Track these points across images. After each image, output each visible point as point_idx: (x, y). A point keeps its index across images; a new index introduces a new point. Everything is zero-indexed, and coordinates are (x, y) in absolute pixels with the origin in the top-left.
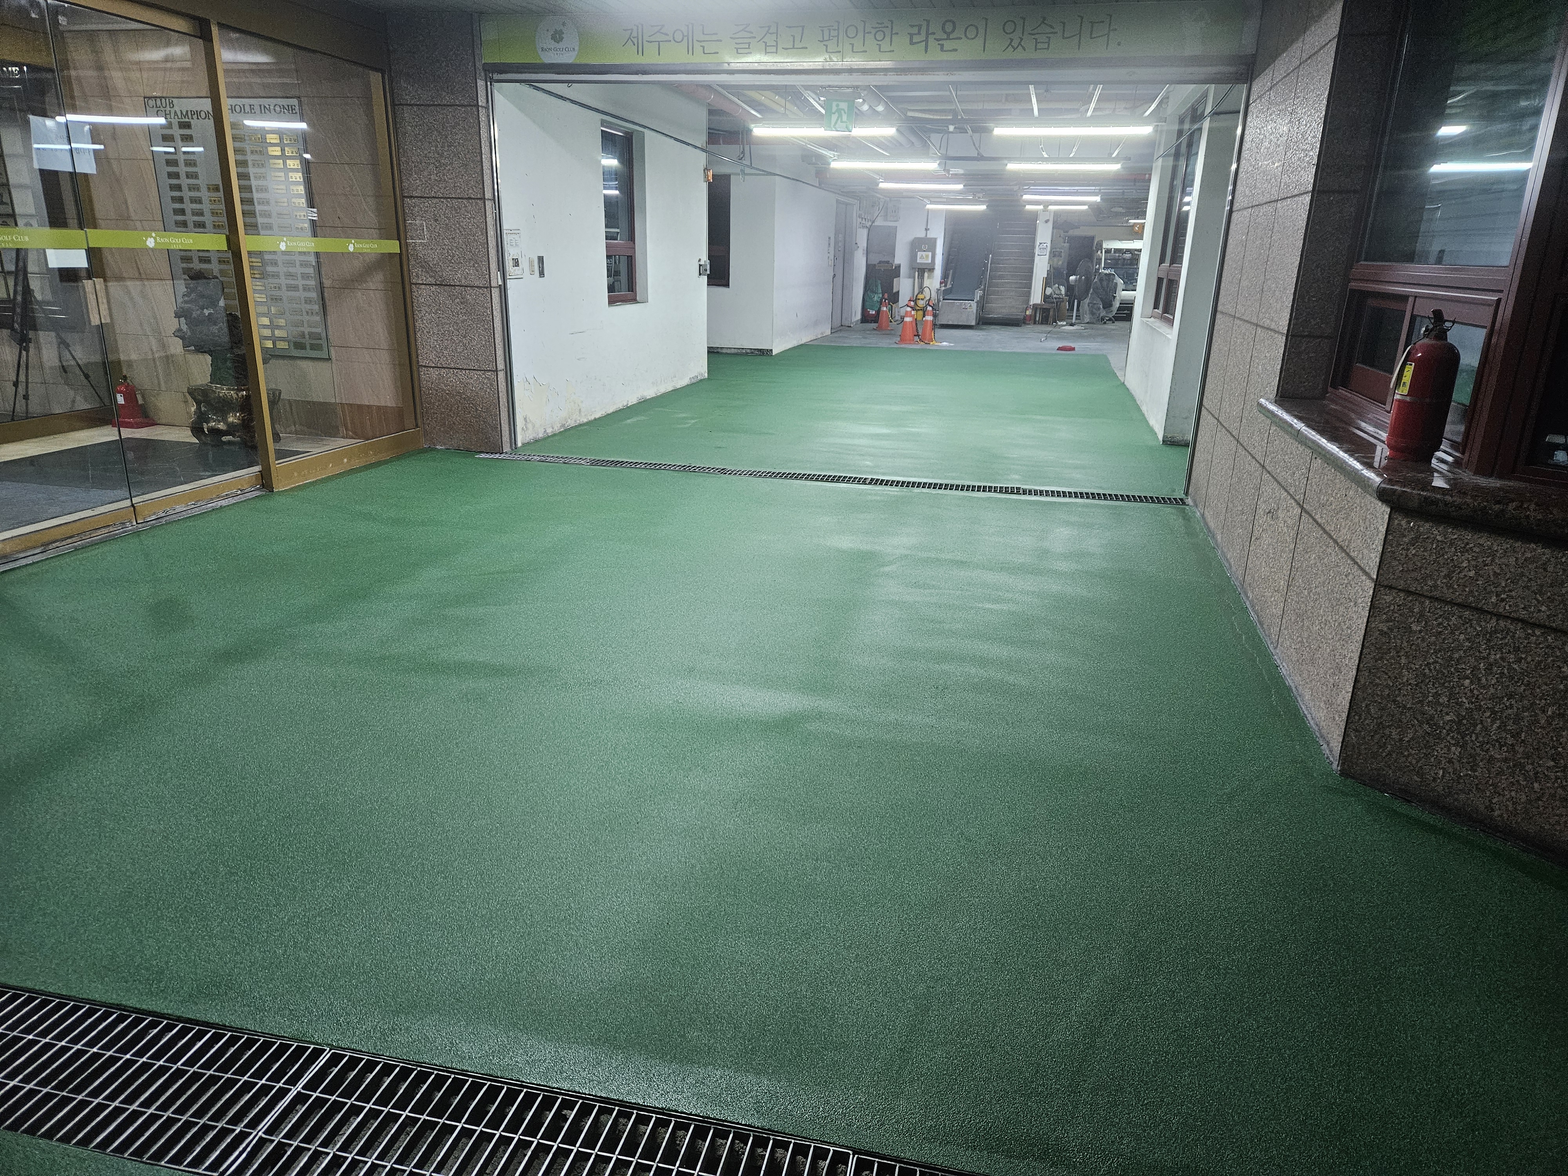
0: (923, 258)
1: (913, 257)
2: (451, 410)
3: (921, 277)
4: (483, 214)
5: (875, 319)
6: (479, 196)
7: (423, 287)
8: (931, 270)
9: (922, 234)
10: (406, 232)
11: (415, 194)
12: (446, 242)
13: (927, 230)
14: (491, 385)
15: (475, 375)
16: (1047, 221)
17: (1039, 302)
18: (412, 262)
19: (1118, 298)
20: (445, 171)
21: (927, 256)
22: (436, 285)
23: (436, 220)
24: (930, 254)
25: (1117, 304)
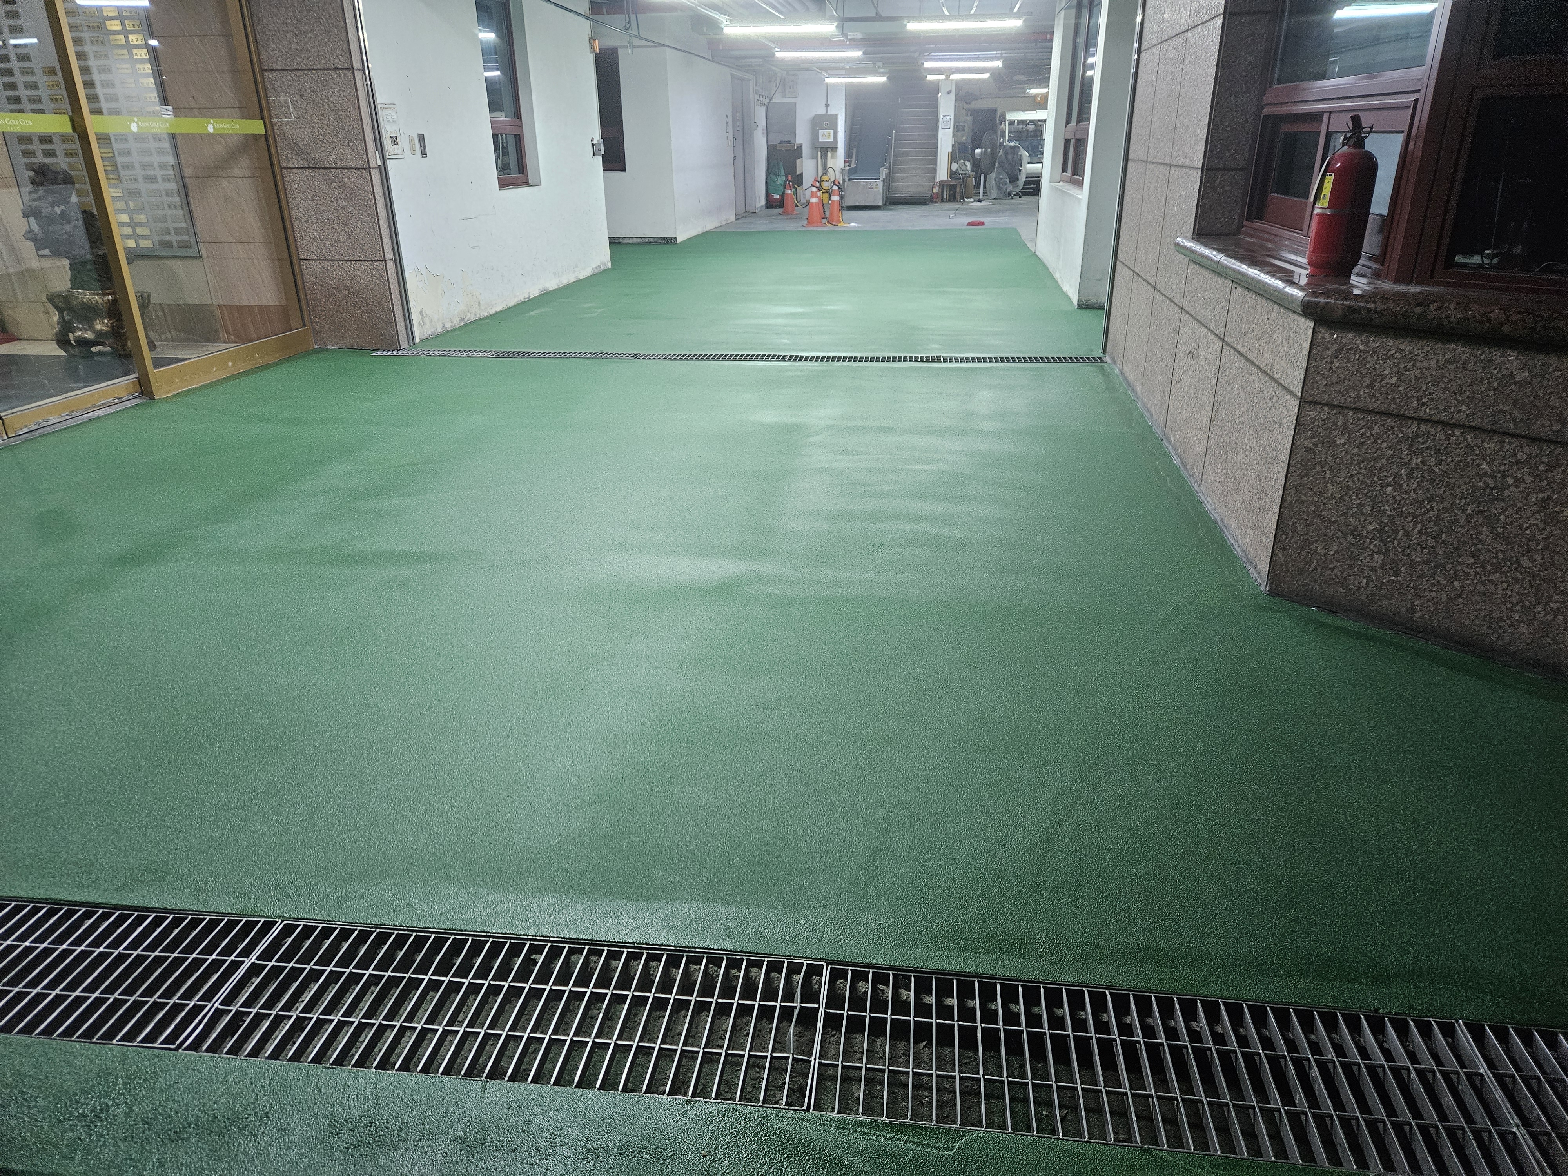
0: (825, 136)
1: (815, 136)
2: (339, 306)
3: (824, 157)
4: (353, 86)
5: (780, 204)
6: (346, 66)
7: (295, 171)
8: (834, 149)
9: (821, 111)
10: (269, 111)
11: (275, 66)
12: (315, 119)
13: (827, 105)
14: (381, 276)
15: (362, 266)
16: (949, 92)
17: (945, 178)
18: (280, 144)
19: (1023, 171)
20: (306, 40)
21: (829, 134)
22: (309, 168)
23: (302, 96)
24: (832, 132)
25: (1023, 178)
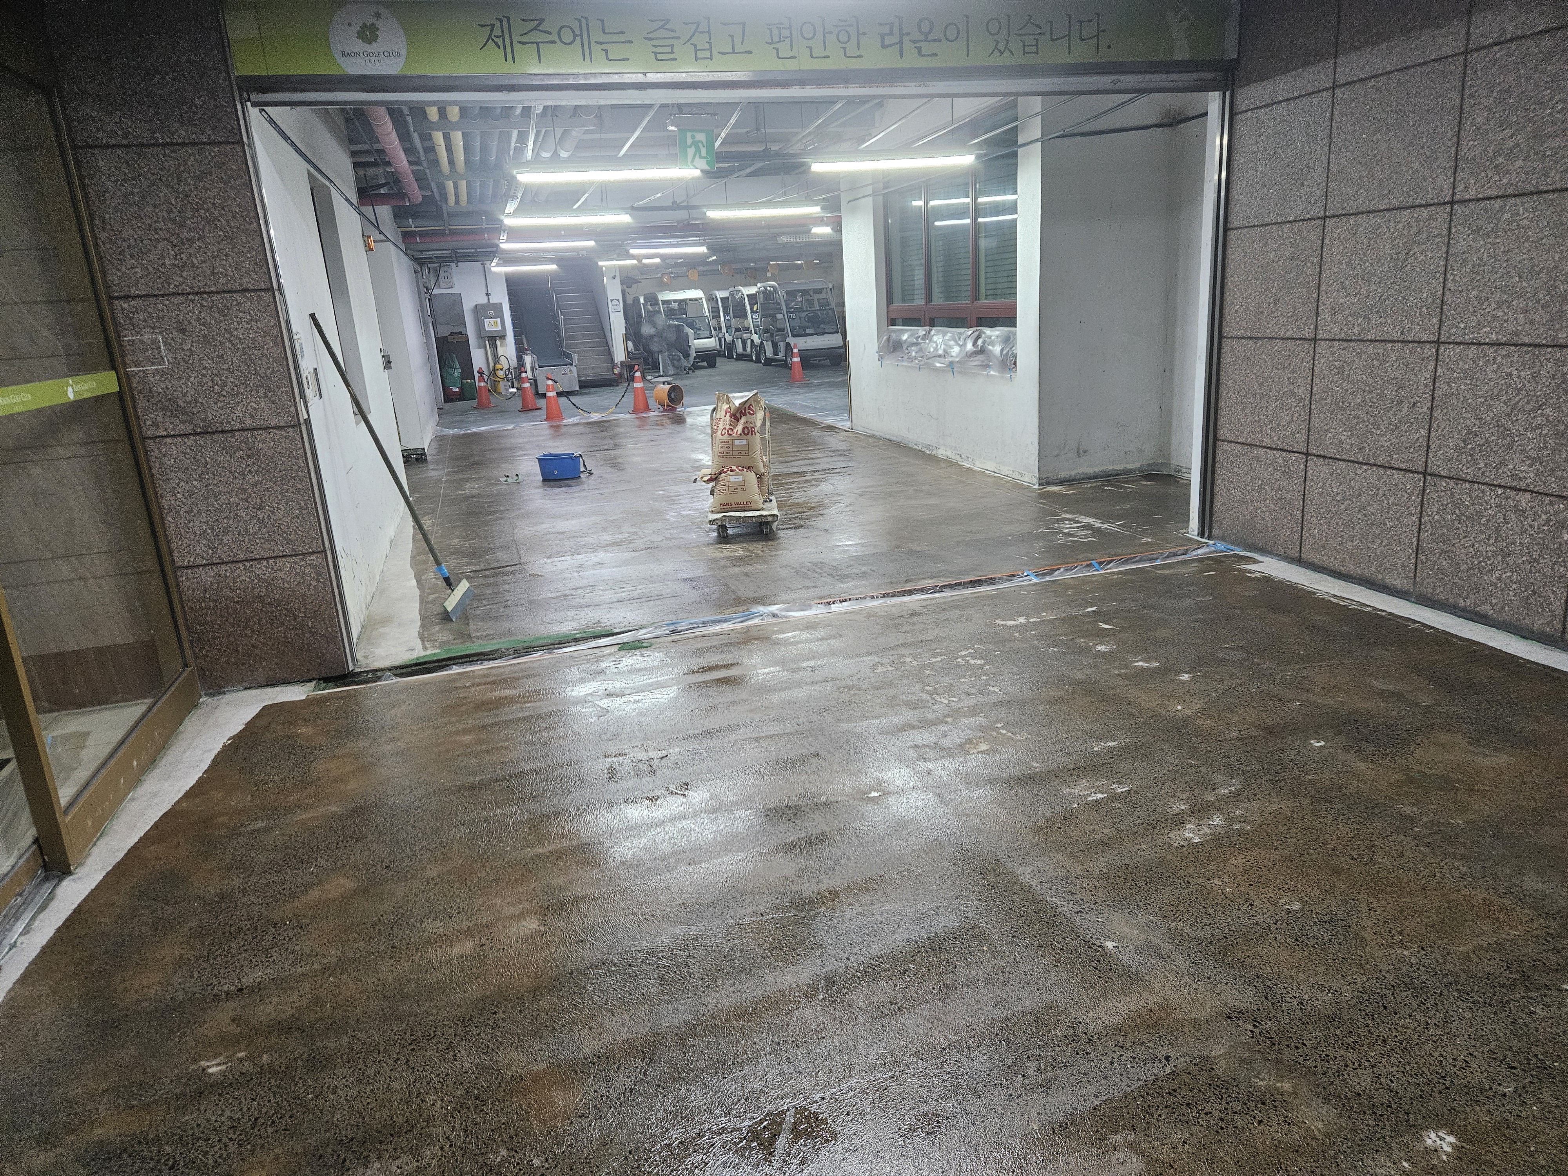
0: (491, 325)
1: (480, 326)
2: (245, 628)
3: (494, 346)
4: (274, 312)
6: (263, 286)
7: (169, 440)
8: (503, 337)
9: (483, 300)
10: (123, 357)
11: (134, 291)
12: (207, 363)
13: (488, 295)
14: (319, 574)
15: (286, 564)
16: (614, 278)
18: (142, 403)
20: (191, 251)
21: (496, 323)
22: (195, 434)
23: (183, 331)
24: (499, 320)
